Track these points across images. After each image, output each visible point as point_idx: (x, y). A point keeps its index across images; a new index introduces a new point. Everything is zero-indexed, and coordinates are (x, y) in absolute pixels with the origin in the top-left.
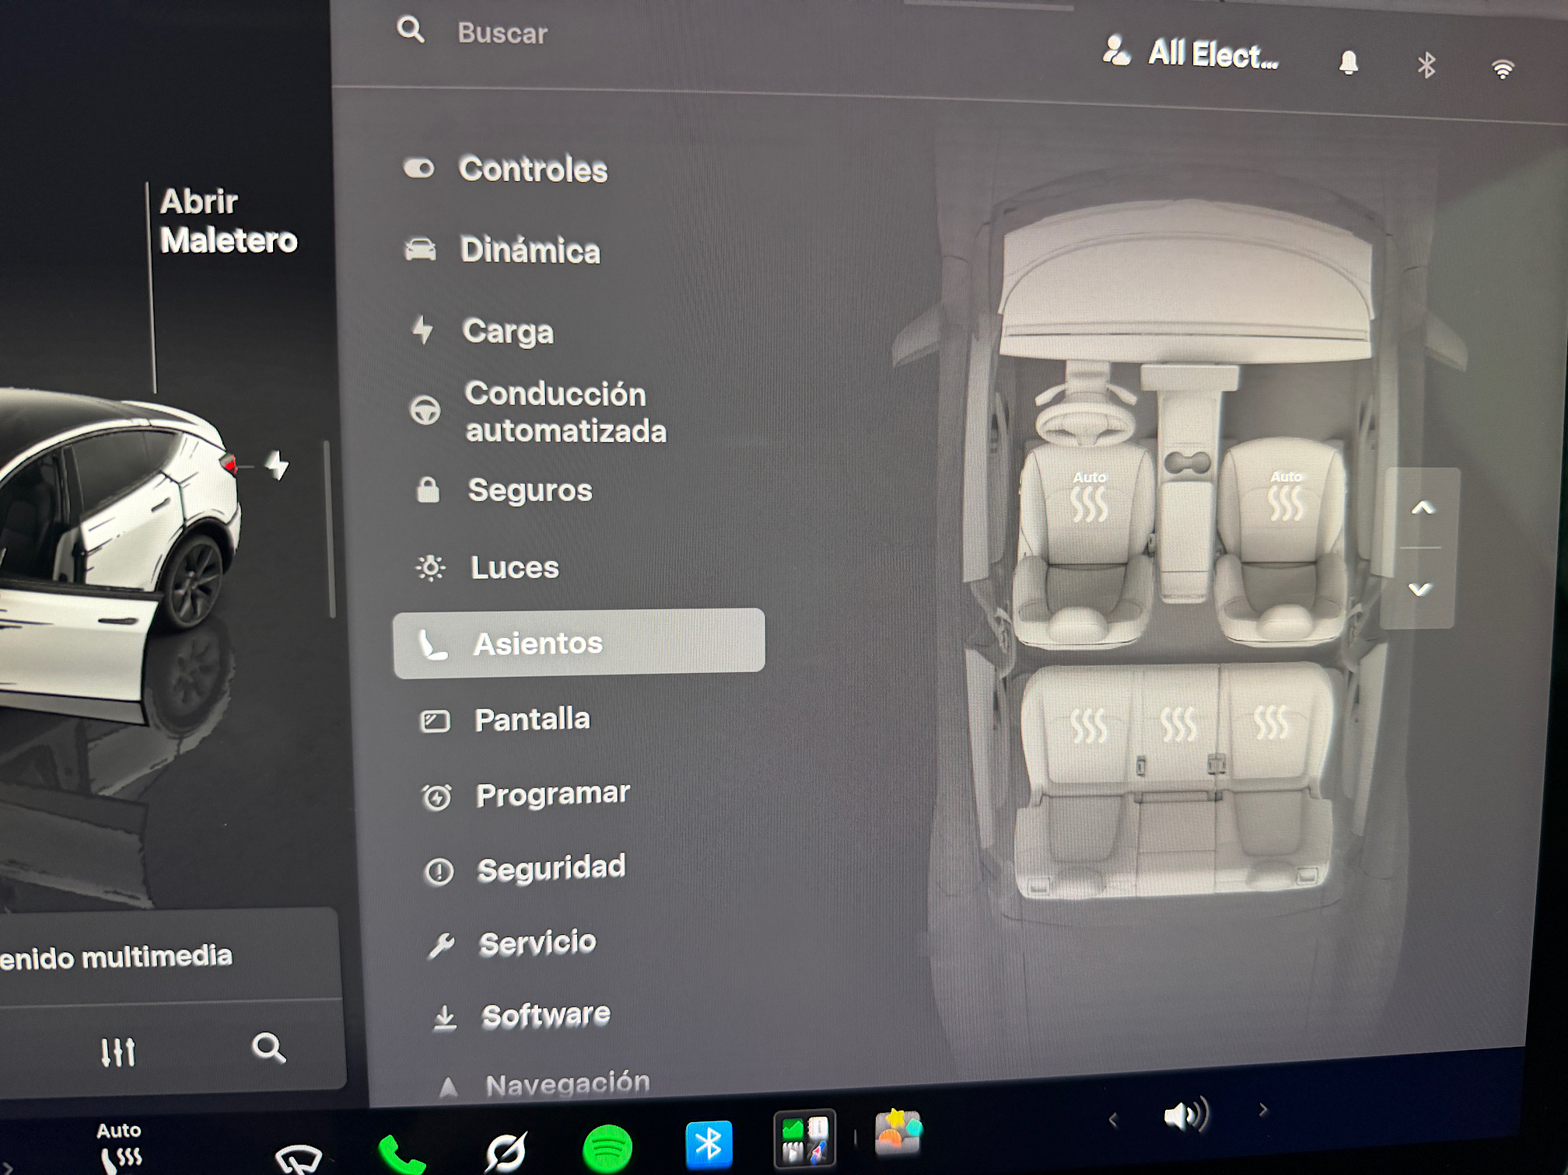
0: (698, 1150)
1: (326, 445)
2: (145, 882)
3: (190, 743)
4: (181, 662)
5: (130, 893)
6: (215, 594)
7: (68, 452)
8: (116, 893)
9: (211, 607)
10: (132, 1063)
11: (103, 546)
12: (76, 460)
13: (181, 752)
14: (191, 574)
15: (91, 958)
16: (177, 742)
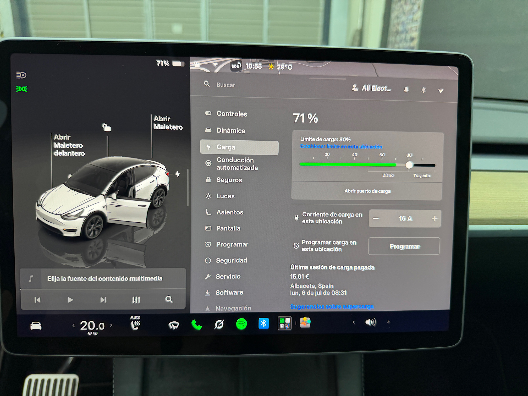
0: (261, 325)
1: (188, 170)
2: (145, 262)
3: (156, 232)
4: (155, 215)
5: (141, 264)
6: (163, 200)
7: (133, 170)
8: (138, 264)
9: (162, 204)
10: (139, 302)
11: (139, 190)
13: (154, 234)
14: (158, 196)
15: (132, 279)
16: (153, 232)
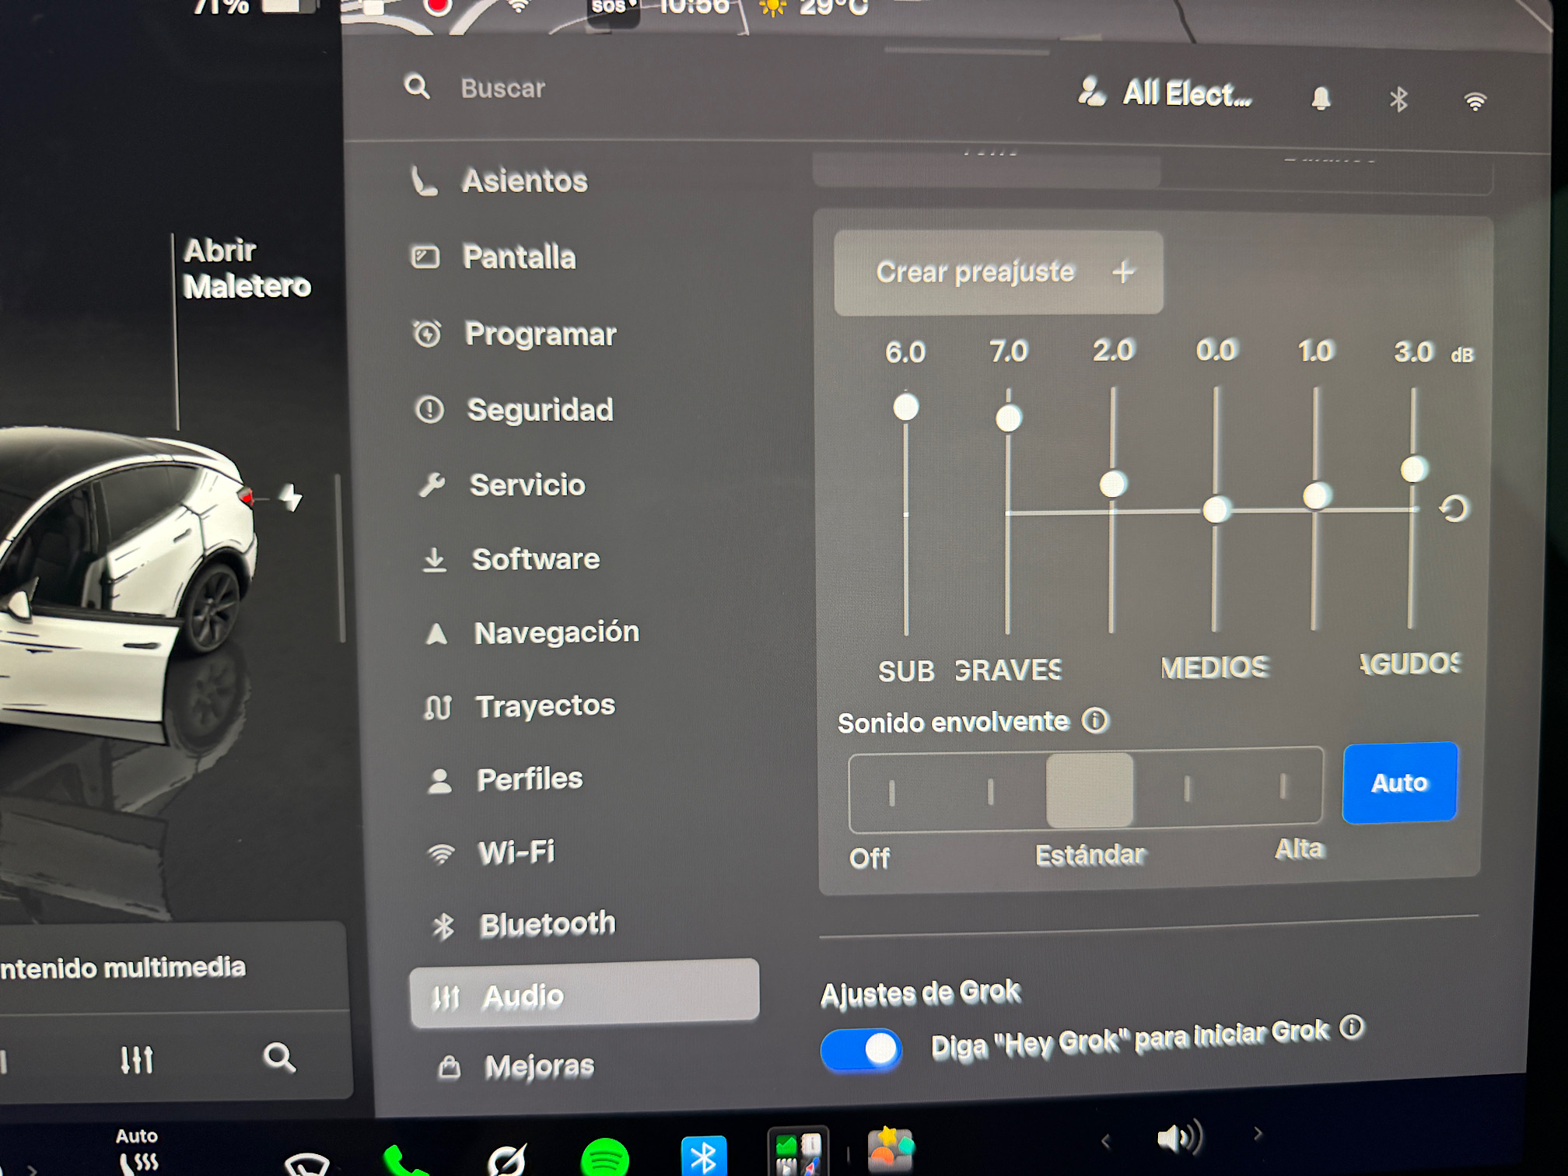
0: (693, 1165)
1: (337, 478)
2: (164, 895)
3: (208, 762)
4: (200, 685)
5: (149, 906)
6: (232, 619)
7: (97, 487)
8: (136, 905)
9: (228, 633)
10: (149, 1070)
11: (129, 575)
12: (104, 494)
13: (199, 771)
14: (210, 601)
15: (113, 968)
16: (195, 761)
